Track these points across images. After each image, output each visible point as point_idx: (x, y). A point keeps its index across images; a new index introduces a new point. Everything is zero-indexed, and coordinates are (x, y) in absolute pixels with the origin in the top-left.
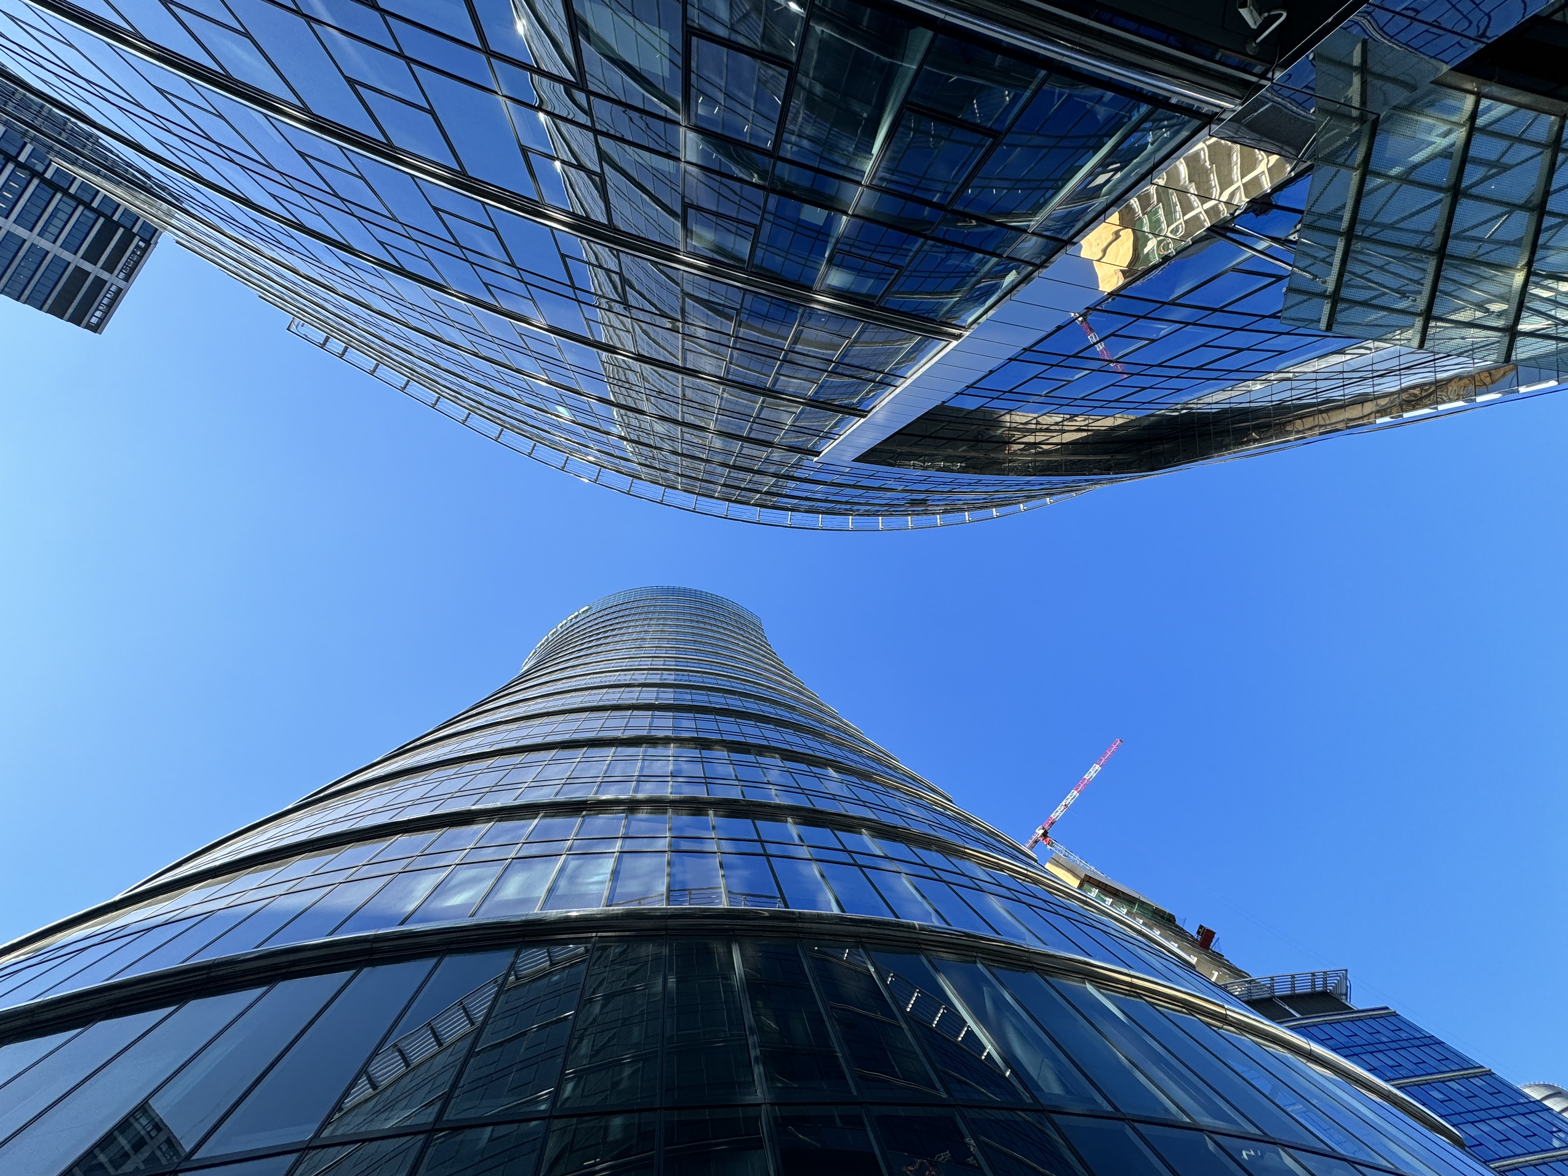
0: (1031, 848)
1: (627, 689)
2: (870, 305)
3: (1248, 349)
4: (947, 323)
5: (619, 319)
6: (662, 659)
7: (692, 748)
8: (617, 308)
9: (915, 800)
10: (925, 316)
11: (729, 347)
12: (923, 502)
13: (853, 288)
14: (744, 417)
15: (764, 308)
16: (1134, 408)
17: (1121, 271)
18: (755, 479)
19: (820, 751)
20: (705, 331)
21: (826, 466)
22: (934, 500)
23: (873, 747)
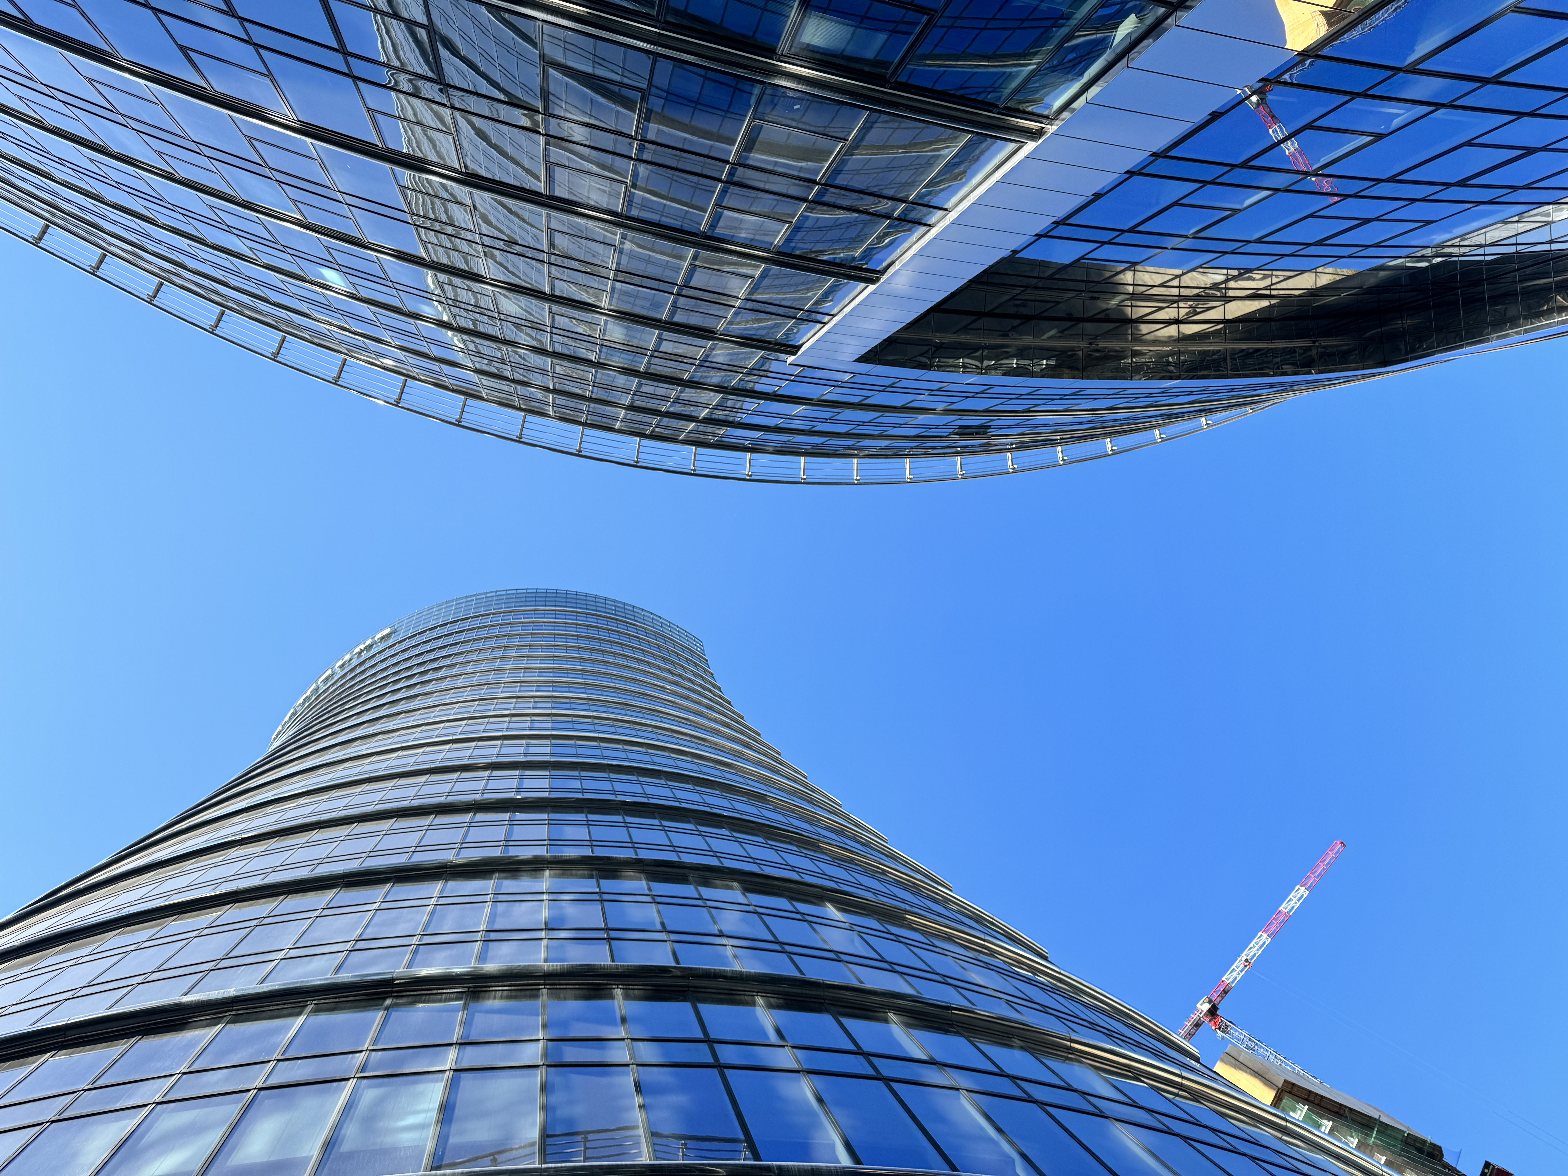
0: (1189, 1036)
1: (465, 775)
2: (881, 80)
3: (1545, 149)
4: (1018, 111)
5: (432, 109)
6: (528, 718)
7: (584, 877)
8: (429, 90)
9: (982, 957)
10: (981, 98)
11: (630, 158)
12: (982, 430)
13: (851, 51)
14: (663, 286)
15: (693, 86)
16: (1350, 257)
17: (1323, 13)
18: (684, 396)
19: (811, 873)
20: (589, 129)
21: (808, 372)
22: (1001, 428)
23: (906, 863)
